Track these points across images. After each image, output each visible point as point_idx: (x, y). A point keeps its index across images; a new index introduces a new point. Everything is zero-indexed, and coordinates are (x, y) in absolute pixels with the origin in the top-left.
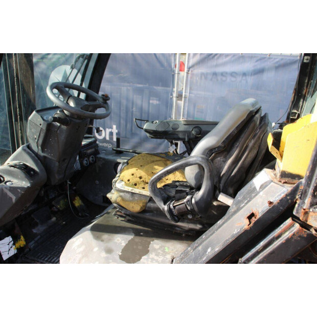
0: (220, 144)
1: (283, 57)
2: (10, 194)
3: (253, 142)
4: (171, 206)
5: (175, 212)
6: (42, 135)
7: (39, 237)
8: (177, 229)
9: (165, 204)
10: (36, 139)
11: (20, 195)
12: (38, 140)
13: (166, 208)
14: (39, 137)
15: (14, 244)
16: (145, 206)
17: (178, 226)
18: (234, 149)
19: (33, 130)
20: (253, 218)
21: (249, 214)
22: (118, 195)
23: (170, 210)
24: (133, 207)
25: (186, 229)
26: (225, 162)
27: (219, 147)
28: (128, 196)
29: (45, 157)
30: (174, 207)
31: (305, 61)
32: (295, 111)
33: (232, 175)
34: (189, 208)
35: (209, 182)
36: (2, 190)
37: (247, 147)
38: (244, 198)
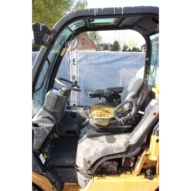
0: (135, 94)
1: (123, 54)
2: (46, 130)
3: (145, 91)
4: (123, 119)
5: (125, 121)
6: (55, 102)
7: (48, 154)
8: (122, 129)
9: (120, 118)
10: (51, 104)
11: (50, 130)
12: (52, 104)
13: (121, 120)
14: (53, 103)
15: (44, 157)
16: (109, 123)
17: (122, 128)
18: (140, 95)
19: (49, 100)
20: (156, 114)
21: (154, 113)
22: (96, 121)
23: (123, 120)
24: (105, 124)
25: (126, 128)
26: (138, 100)
27: (135, 95)
28: (101, 120)
29: (54, 112)
30: (124, 119)
31: (147, 60)
32: (146, 79)
33: (141, 104)
34: (130, 118)
35: (136, 107)
36: (44, 129)
37: (144, 93)
38: (149, 110)
